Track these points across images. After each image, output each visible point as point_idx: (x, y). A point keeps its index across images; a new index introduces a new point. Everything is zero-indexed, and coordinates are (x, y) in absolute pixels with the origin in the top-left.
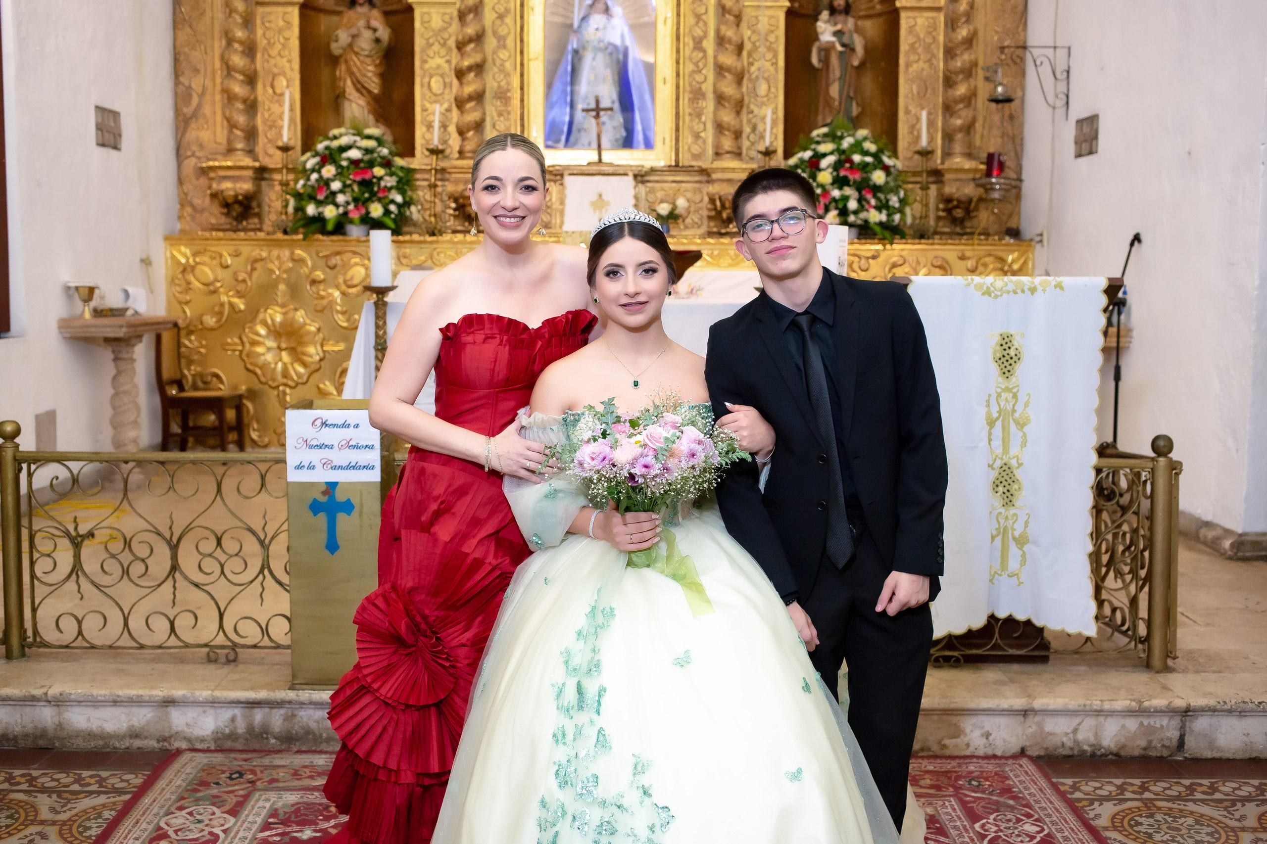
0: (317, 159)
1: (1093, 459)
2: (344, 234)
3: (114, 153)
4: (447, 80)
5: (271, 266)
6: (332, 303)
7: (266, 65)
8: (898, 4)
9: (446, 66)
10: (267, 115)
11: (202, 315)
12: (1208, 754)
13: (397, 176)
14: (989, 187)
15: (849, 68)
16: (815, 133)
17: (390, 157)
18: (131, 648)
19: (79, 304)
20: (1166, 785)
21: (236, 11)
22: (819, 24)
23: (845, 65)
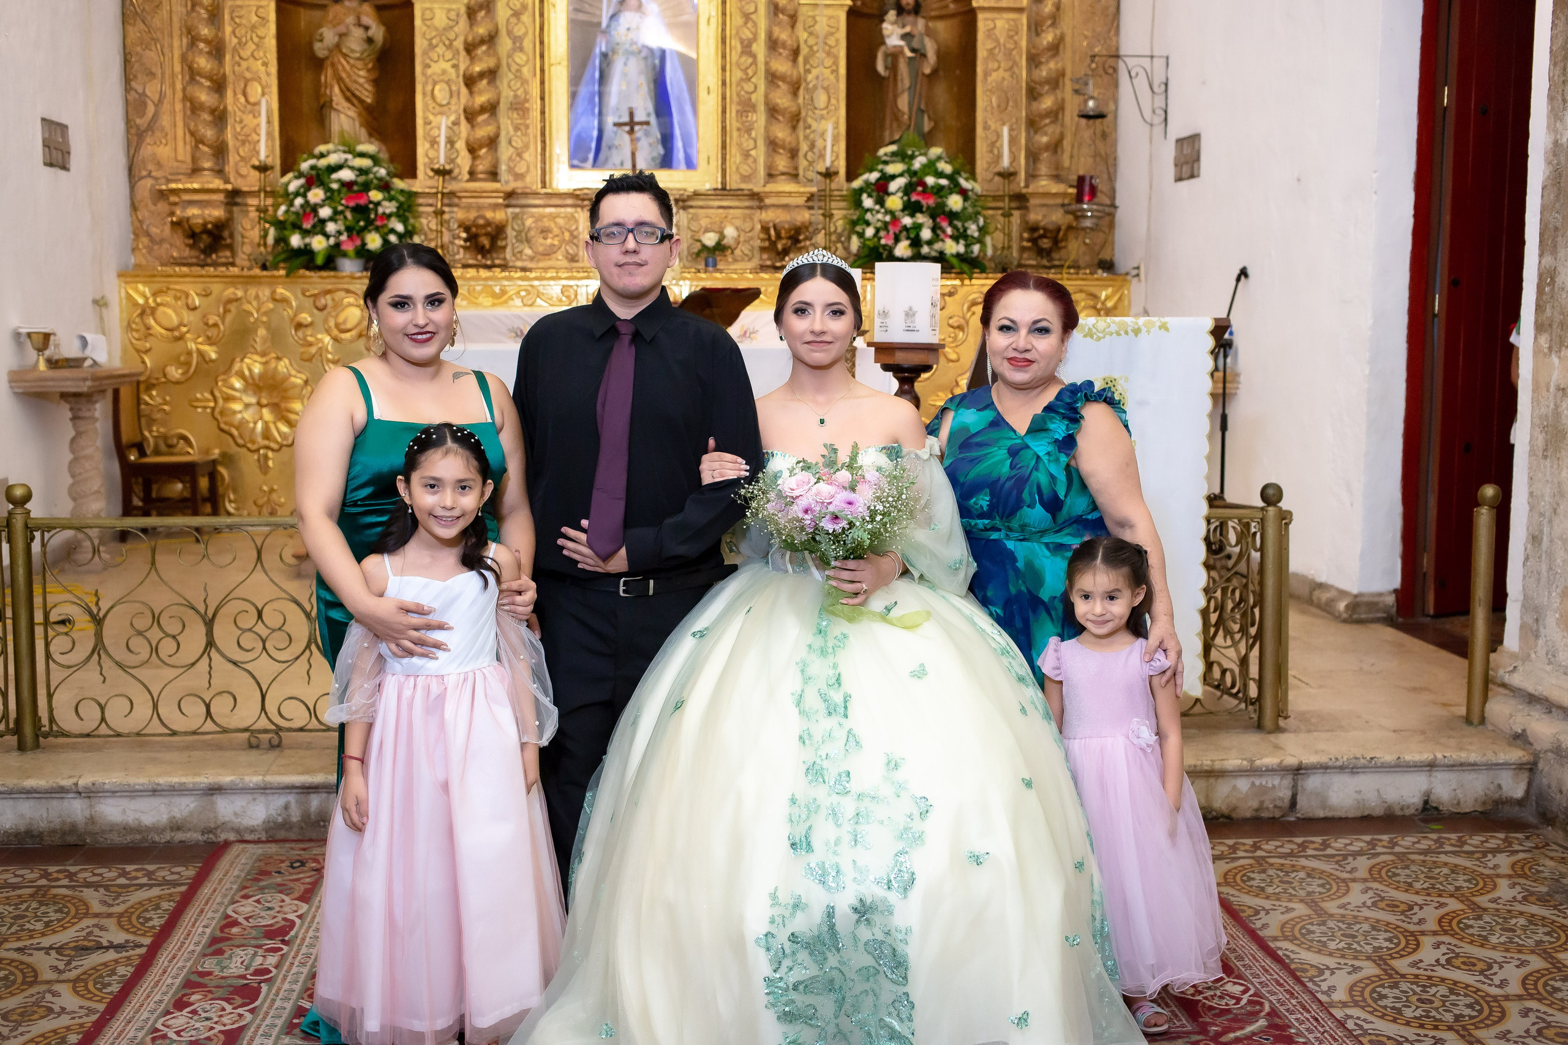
0: (302, 181)
1: (1204, 508)
2: (335, 269)
3: (62, 173)
4: (454, 88)
5: (247, 307)
6: (321, 351)
7: (236, 68)
8: (974, 4)
9: (452, 71)
10: (238, 129)
11: (166, 366)
12: (1321, 814)
13: (397, 200)
14: (1079, 214)
15: (920, 75)
16: (881, 152)
17: (388, 178)
18: (160, 735)
19: (32, 354)
20: (1279, 843)
21: (201, 5)
22: (885, 25)
23: (915, 74)
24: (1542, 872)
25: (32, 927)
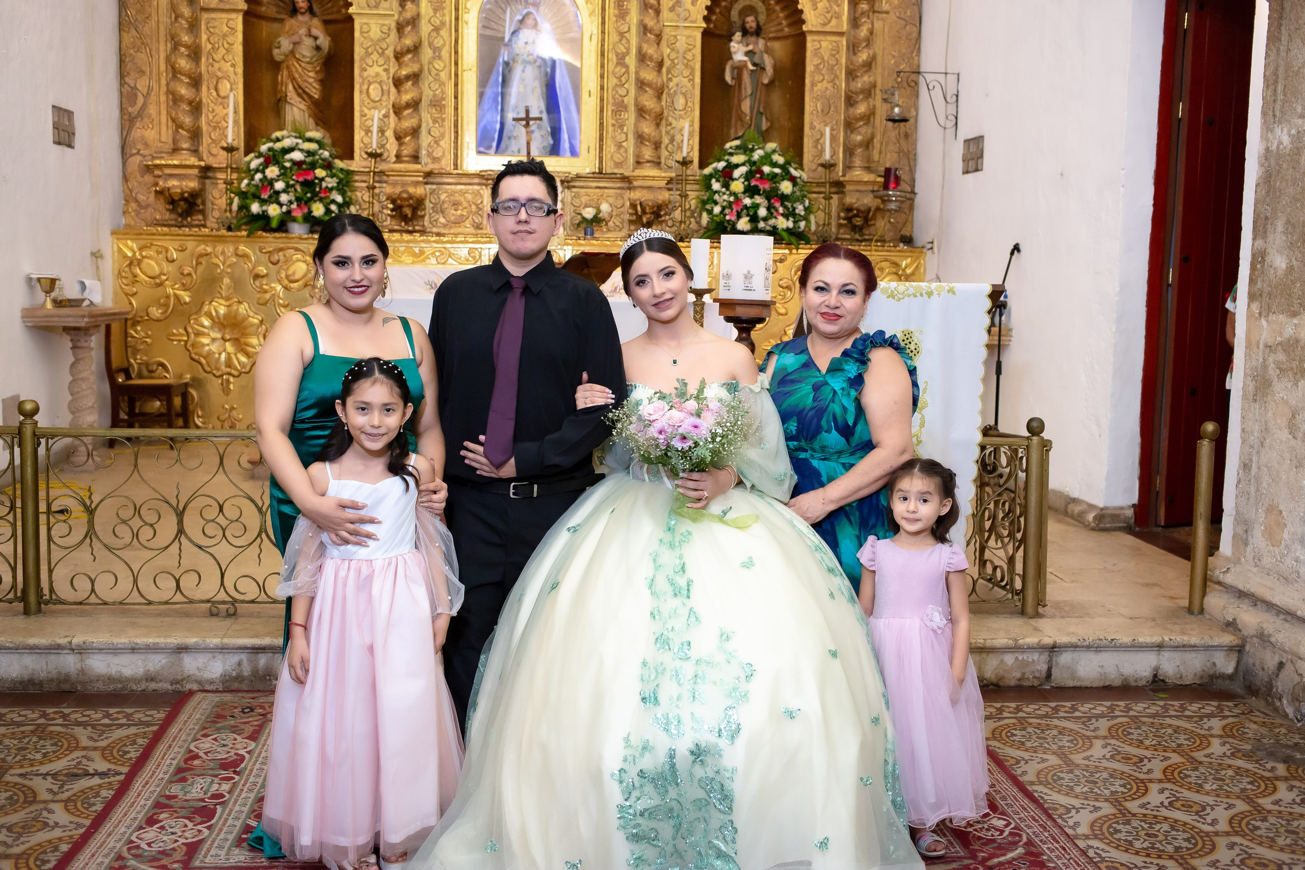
0: (261, 160)
1: (979, 437)
2: (286, 231)
3: (69, 150)
4: (385, 88)
5: (215, 260)
6: (274, 297)
7: (210, 68)
8: (805, 28)
9: (384, 74)
10: (211, 118)
11: (148, 307)
12: (1071, 684)
13: (338, 177)
14: (886, 198)
15: (760, 85)
16: (728, 145)
17: (330, 159)
18: (139, 604)
19: (41, 295)
20: (1036, 707)
21: (182, 16)
22: (732, 44)
23: (756, 83)
24: (1247, 733)
25: (32, 757)
